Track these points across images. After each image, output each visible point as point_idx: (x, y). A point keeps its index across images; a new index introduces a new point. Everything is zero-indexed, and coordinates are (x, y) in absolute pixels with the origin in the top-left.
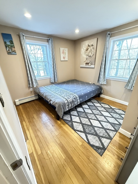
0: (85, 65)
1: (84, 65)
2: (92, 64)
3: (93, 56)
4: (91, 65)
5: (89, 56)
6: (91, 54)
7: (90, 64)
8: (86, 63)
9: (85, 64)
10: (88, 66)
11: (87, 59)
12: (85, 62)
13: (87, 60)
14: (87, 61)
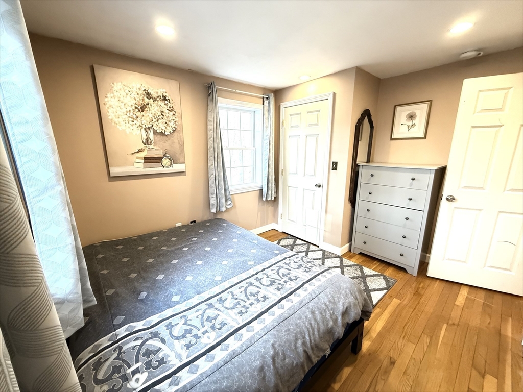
0: (142, 165)
1: (139, 167)
2: (173, 161)
3: (175, 134)
4: (174, 165)
5: (155, 132)
6: (164, 128)
7: (165, 161)
8: (146, 159)
9: (143, 161)
10: (161, 169)
11: (147, 142)
12: (143, 154)
13: (151, 147)
14: (149, 149)
